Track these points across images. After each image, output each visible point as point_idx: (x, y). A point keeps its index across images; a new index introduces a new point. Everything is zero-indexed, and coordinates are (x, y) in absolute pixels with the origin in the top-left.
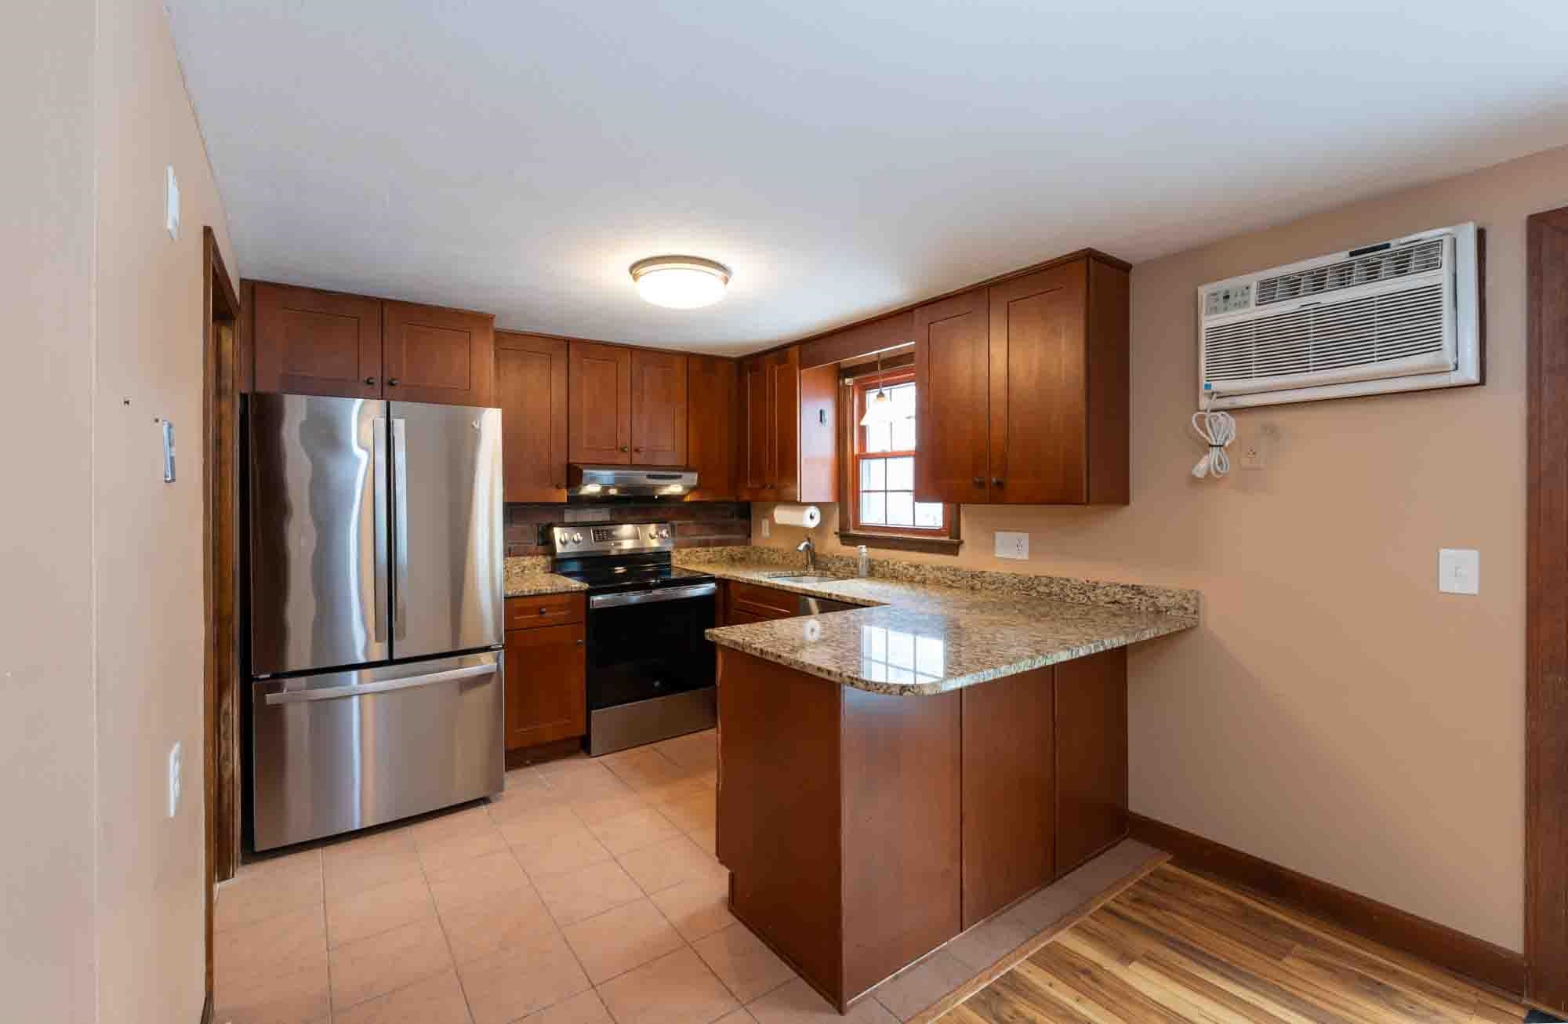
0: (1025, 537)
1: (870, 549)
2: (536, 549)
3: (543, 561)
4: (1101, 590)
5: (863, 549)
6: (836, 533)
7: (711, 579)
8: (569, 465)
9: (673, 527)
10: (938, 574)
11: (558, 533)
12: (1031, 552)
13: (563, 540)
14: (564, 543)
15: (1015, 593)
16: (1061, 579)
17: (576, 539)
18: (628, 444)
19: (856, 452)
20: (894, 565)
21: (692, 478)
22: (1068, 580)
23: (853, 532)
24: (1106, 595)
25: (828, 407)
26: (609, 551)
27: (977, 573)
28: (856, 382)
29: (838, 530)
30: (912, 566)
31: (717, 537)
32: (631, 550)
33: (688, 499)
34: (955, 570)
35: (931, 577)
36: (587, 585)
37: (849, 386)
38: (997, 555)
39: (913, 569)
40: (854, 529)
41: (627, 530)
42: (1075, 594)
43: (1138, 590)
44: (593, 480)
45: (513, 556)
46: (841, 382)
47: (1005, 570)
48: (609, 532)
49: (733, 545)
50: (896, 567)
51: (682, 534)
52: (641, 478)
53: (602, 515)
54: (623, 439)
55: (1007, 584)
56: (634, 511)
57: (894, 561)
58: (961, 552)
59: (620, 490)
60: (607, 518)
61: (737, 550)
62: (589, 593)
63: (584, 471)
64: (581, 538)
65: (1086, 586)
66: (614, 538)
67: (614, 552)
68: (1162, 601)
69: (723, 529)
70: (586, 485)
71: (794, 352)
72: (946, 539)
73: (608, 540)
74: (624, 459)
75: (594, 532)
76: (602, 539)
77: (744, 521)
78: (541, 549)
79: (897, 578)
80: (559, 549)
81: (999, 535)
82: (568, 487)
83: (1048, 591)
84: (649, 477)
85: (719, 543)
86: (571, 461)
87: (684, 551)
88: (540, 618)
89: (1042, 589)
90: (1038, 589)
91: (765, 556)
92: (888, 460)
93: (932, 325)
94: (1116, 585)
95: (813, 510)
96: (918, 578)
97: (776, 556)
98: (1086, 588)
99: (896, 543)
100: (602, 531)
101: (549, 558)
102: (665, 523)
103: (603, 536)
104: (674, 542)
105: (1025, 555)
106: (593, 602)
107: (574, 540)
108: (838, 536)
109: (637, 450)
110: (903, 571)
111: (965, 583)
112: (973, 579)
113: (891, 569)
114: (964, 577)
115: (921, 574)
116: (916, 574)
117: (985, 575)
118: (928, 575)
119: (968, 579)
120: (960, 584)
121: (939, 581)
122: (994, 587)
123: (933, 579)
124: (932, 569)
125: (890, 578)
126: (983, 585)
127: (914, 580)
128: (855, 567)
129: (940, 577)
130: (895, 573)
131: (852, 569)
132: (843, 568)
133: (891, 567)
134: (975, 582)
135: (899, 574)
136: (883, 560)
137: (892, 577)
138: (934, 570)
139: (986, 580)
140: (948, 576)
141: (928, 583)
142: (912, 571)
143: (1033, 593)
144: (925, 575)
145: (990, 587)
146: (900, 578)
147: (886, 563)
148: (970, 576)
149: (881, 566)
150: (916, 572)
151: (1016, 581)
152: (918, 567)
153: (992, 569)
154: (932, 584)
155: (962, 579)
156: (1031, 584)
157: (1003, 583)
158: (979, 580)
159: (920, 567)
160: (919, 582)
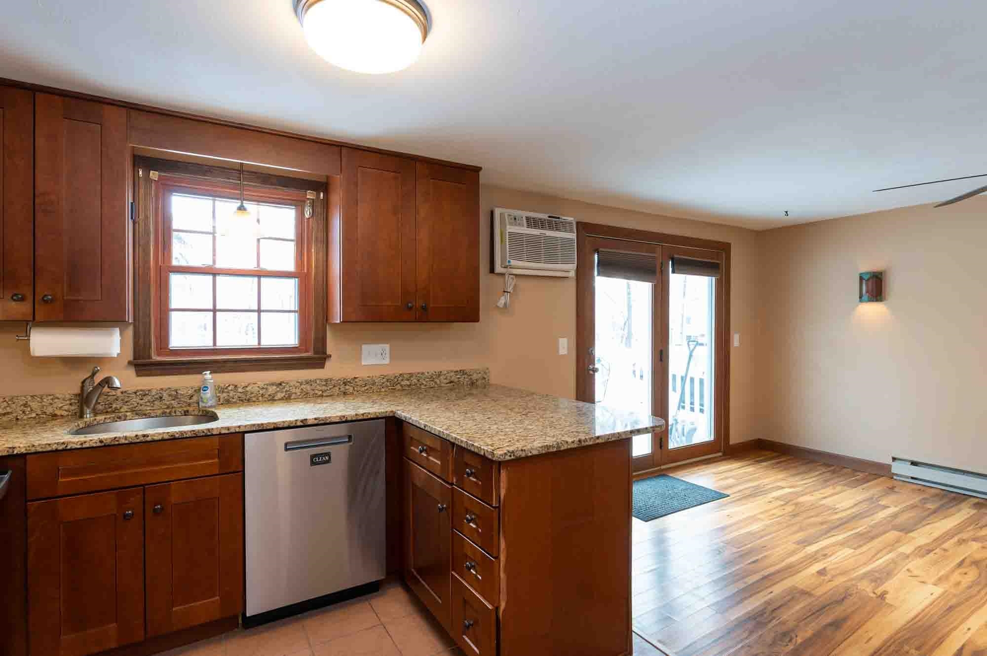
0: (387, 347)
1: (215, 375)
4: (443, 376)
5: (208, 375)
6: (128, 363)
10: (307, 387)
12: (391, 358)
15: (383, 390)
16: (418, 373)
22: (423, 373)
23: (156, 358)
24: (446, 379)
28: (162, 177)
29: (131, 358)
30: (273, 384)
34: (326, 380)
35: (298, 391)
37: (154, 181)
38: (363, 363)
39: (275, 386)
40: (159, 355)
42: (427, 382)
43: (463, 372)
46: (141, 175)
47: (374, 374)
50: (247, 389)
55: (377, 384)
57: (243, 384)
58: (328, 364)
65: (434, 375)
68: (475, 377)
72: (309, 354)
79: (249, 400)
81: (365, 347)
83: (408, 383)
89: (405, 382)
90: (402, 383)
92: (218, 278)
94: (452, 371)
96: (280, 395)
98: (434, 377)
99: (232, 364)
105: (387, 361)
108: (133, 365)
110: (259, 391)
111: (337, 388)
112: (346, 385)
113: (240, 393)
114: (336, 385)
115: (284, 390)
116: (278, 391)
117: (356, 380)
118: (294, 389)
119: (340, 386)
120: (332, 392)
121: (307, 393)
122: (366, 388)
123: (301, 392)
124: (298, 384)
125: (238, 402)
126: (355, 389)
127: (276, 398)
128: (174, 400)
129: (309, 389)
130: (246, 396)
131: (168, 403)
132: (148, 404)
133: (240, 390)
134: (347, 387)
135: (253, 395)
136: (227, 385)
137: (242, 401)
138: (301, 385)
139: (358, 384)
140: (318, 387)
141: (293, 396)
142: (272, 390)
143: (398, 387)
144: (291, 390)
145: (363, 389)
146: (254, 399)
147: (233, 387)
148: (342, 383)
149: (226, 390)
150: (278, 389)
151: (385, 380)
152: (281, 384)
153: (363, 374)
154: (300, 397)
155: (334, 386)
156: (396, 380)
157: (374, 384)
158: (352, 385)
159: (284, 384)
160: (282, 399)
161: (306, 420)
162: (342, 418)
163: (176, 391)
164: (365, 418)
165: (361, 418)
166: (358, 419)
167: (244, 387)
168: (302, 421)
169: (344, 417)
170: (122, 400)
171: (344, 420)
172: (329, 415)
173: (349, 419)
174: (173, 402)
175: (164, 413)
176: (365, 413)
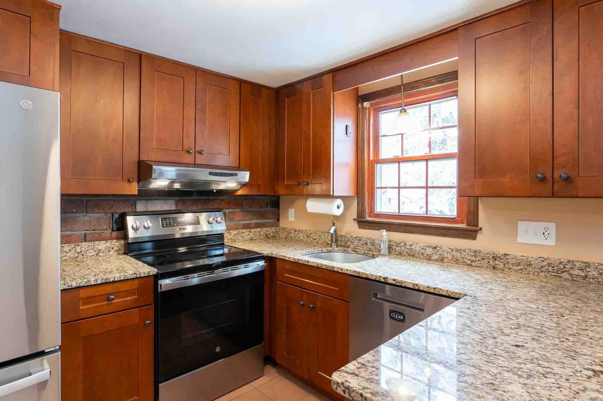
0: (552, 226)
1: (389, 233)
2: (111, 234)
3: (117, 244)
5: (383, 232)
6: (354, 220)
7: (262, 257)
8: (140, 163)
9: (225, 214)
10: (458, 255)
11: (130, 221)
12: (558, 238)
13: (134, 226)
14: (136, 229)
15: (543, 274)
16: (600, 264)
17: (146, 225)
18: (193, 147)
19: (371, 158)
20: (411, 245)
21: (246, 176)
25: (350, 122)
26: (174, 235)
27: (500, 255)
28: (371, 105)
29: (356, 217)
30: (429, 247)
31: (255, 221)
32: (192, 233)
33: (240, 193)
34: (475, 252)
35: (450, 256)
36: (156, 270)
37: (367, 108)
38: (519, 241)
39: (431, 249)
40: (370, 216)
41: (188, 217)
44: (161, 175)
45: (89, 241)
46: (360, 105)
47: (532, 255)
48: (174, 219)
49: (267, 227)
50: (413, 247)
51: (232, 220)
52: (203, 175)
53: (169, 205)
54: (189, 142)
55: (534, 266)
56: (195, 202)
57: (410, 243)
58: (479, 236)
59: (183, 184)
60: (174, 208)
61: (270, 230)
62: (157, 277)
63: (154, 167)
64: (150, 225)
66: (179, 224)
67: (178, 236)
69: (261, 215)
70: (156, 179)
71: (328, 79)
72: (464, 226)
73: (174, 226)
74: (189, 159)
75: (162, 219)
76: (169, 225)
77: (274, 209)
78: (115, 234)
79: (413, 256)
80: (131, 234)
81: (522, 226)
82: (139, 181)
83: (583, 274)
84: (210, 174)
85: (258, 226)
86: (141, 159)
87: (234, 232)
88: (108, 304)
89: (576, 272)
90: (572, 271)
91: (292, 235)
92: (401, 164)
93: (477, 40)
95: (339, 202)
96: (435, 257)
97: (301, 235)
100: (169, 218)
101: (122, 242)
102: (220, 211)
103: (170, 223)
104: (227, 226)
105: (551, 242)
106: (161, 285)
107: (144, 227)
108: (356, 222)
109: (200, 153)
110: (420, 250)
111: (486, 262)
112: (495, 260)
113: (408, 249)
114: (485, 258)
115: (439, 253)
116: (434, 253)
117: (508, 257)
118: (446, 254)
119: (489, 259)
120: (480, 263)
121: (457, 260)
122: (519, 268)
123: (452, 258)
124: (449, 250)
125: (406, 255)
126: (506, 265)
127: (432, 258)
128: (372, 246)
129: (459, 257)
130: (412, 252)
131: (370, 247)
132: (361, 246)
133: (408, 247)
134: (497, 262)
135: (416, 252)
136: (400, 242)
137: (409, 255)
138: (452, 251)
139: (509, 261)
140: (467, 256)
141: (445, 260)
142: (429, 251)
143: (566, 275)
144: (443, 255)
145: (515, 268)
146: (417, 256)
147: (403, 243)
148: (491, 257)
149: (399, 245)
150: (434, 252)
151: (544, 264)
152: (435, 248)
153: (515, 252)
154: (451, 262)
155: (483, 259)
156: (562, 267)
157: (530, 265)
158: (502, 261)
159: (438, 248)
160: (437, 260)
161: (387, 278)
162: (415, 286)
163: (373, 240)
164: (436, 292)
165: (432, 291)
166: (429, 291)
167: (410, 245)
168: (384, 278)
169: (417, 285)
170: (351, 241)
171: (417, 288)
172: (405, 280)
173: (421, 288)
174: (372, 247)
175: (364, 253)
176: (436, 288)
